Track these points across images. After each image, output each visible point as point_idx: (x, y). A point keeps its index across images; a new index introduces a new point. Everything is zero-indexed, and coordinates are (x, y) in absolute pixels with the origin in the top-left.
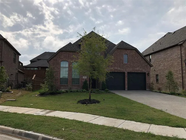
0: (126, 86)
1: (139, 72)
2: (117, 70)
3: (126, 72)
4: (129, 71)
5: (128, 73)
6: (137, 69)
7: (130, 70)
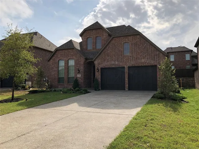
0: (127, 85)
1: (147, 64)
2: (114, 64)
3: (126, 67)
4: (130, 65)
5: (129, 67)
6: (143, 60)
7: (132, 63)
